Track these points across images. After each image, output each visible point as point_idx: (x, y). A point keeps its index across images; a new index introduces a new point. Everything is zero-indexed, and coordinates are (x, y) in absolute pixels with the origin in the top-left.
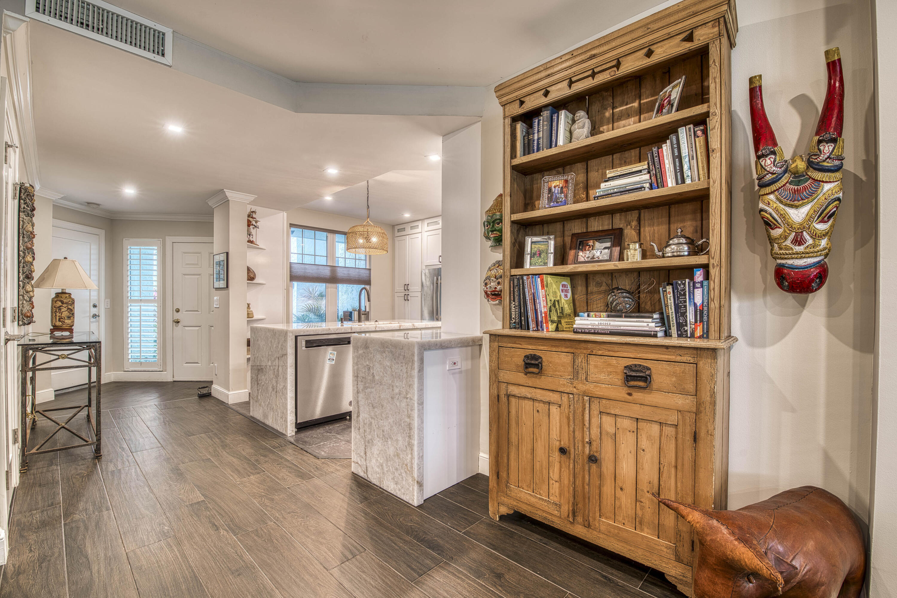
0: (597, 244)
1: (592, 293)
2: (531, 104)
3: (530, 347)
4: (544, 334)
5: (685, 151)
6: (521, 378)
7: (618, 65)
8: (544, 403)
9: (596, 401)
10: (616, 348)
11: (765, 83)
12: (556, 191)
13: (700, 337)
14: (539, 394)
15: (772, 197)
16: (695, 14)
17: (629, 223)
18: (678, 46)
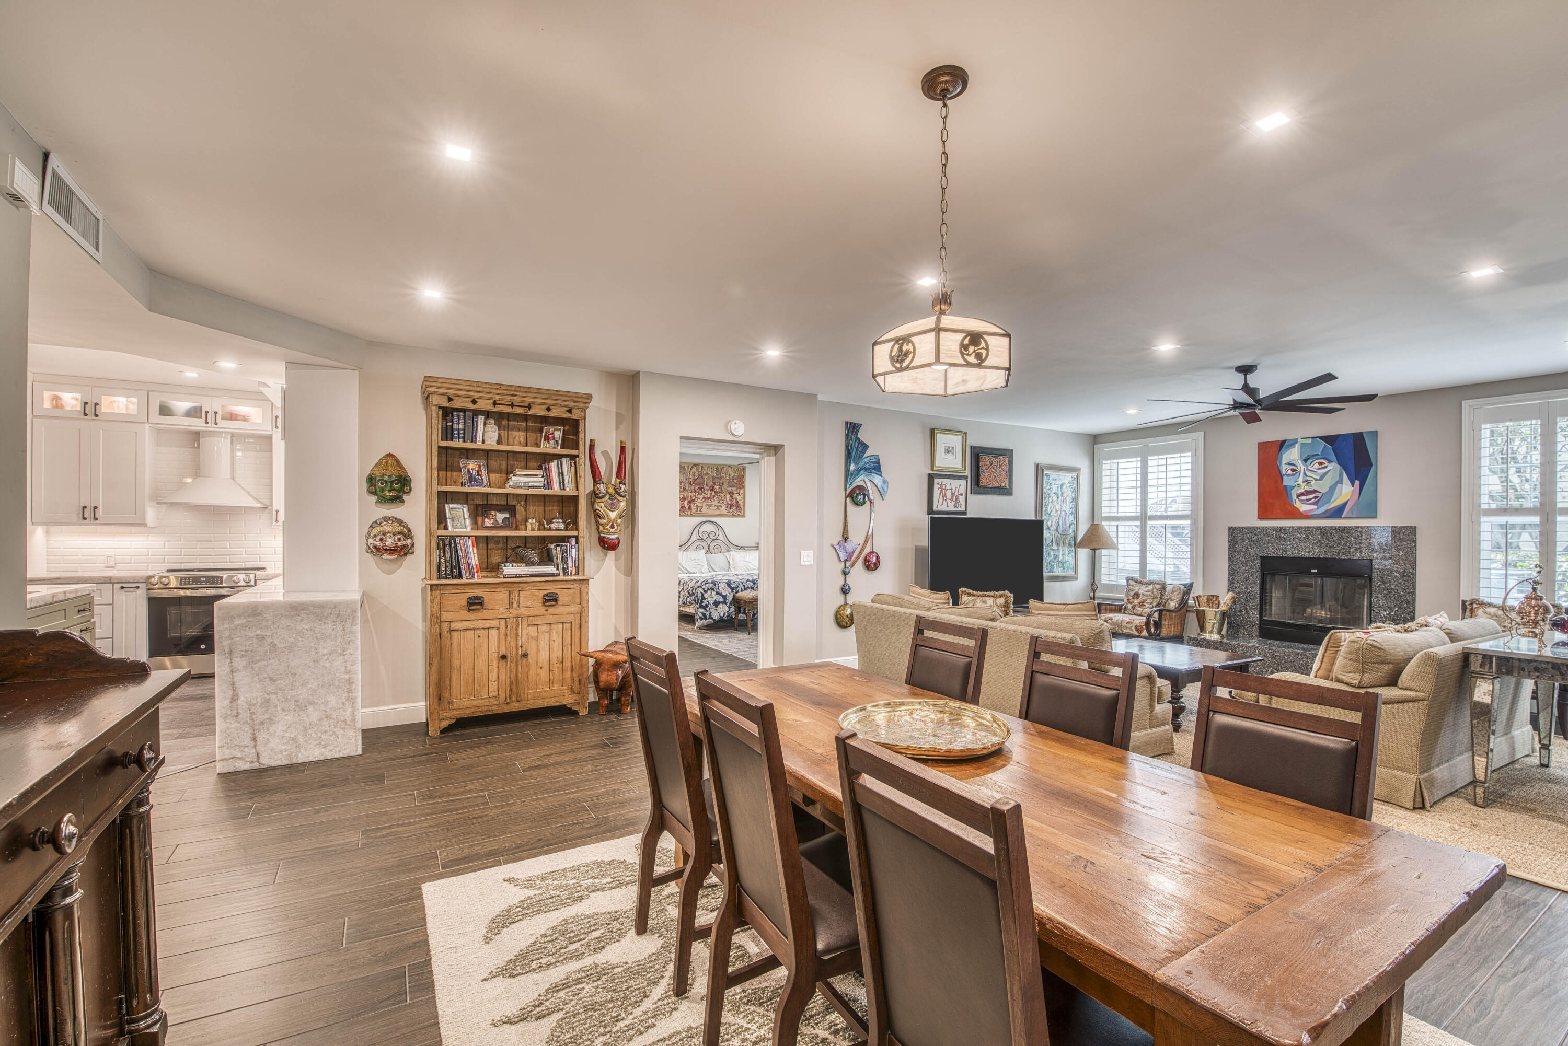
0: (498, 515)
1: (491, 549)
2: (458, 403)
3: (473, 591)
4: (476, 580)
5: (565, 472)
6: (465, 615)
7: (529, 407)
8: (484, 629)
9: (525, 619)
10: (538, 584)
11: (596, 443)
12: (474, 472)
13: (575, 575)
14: (480, 624)
15: (602, 504)
16: (575, 401)
17: (519, 502)
18: (563, 412)
